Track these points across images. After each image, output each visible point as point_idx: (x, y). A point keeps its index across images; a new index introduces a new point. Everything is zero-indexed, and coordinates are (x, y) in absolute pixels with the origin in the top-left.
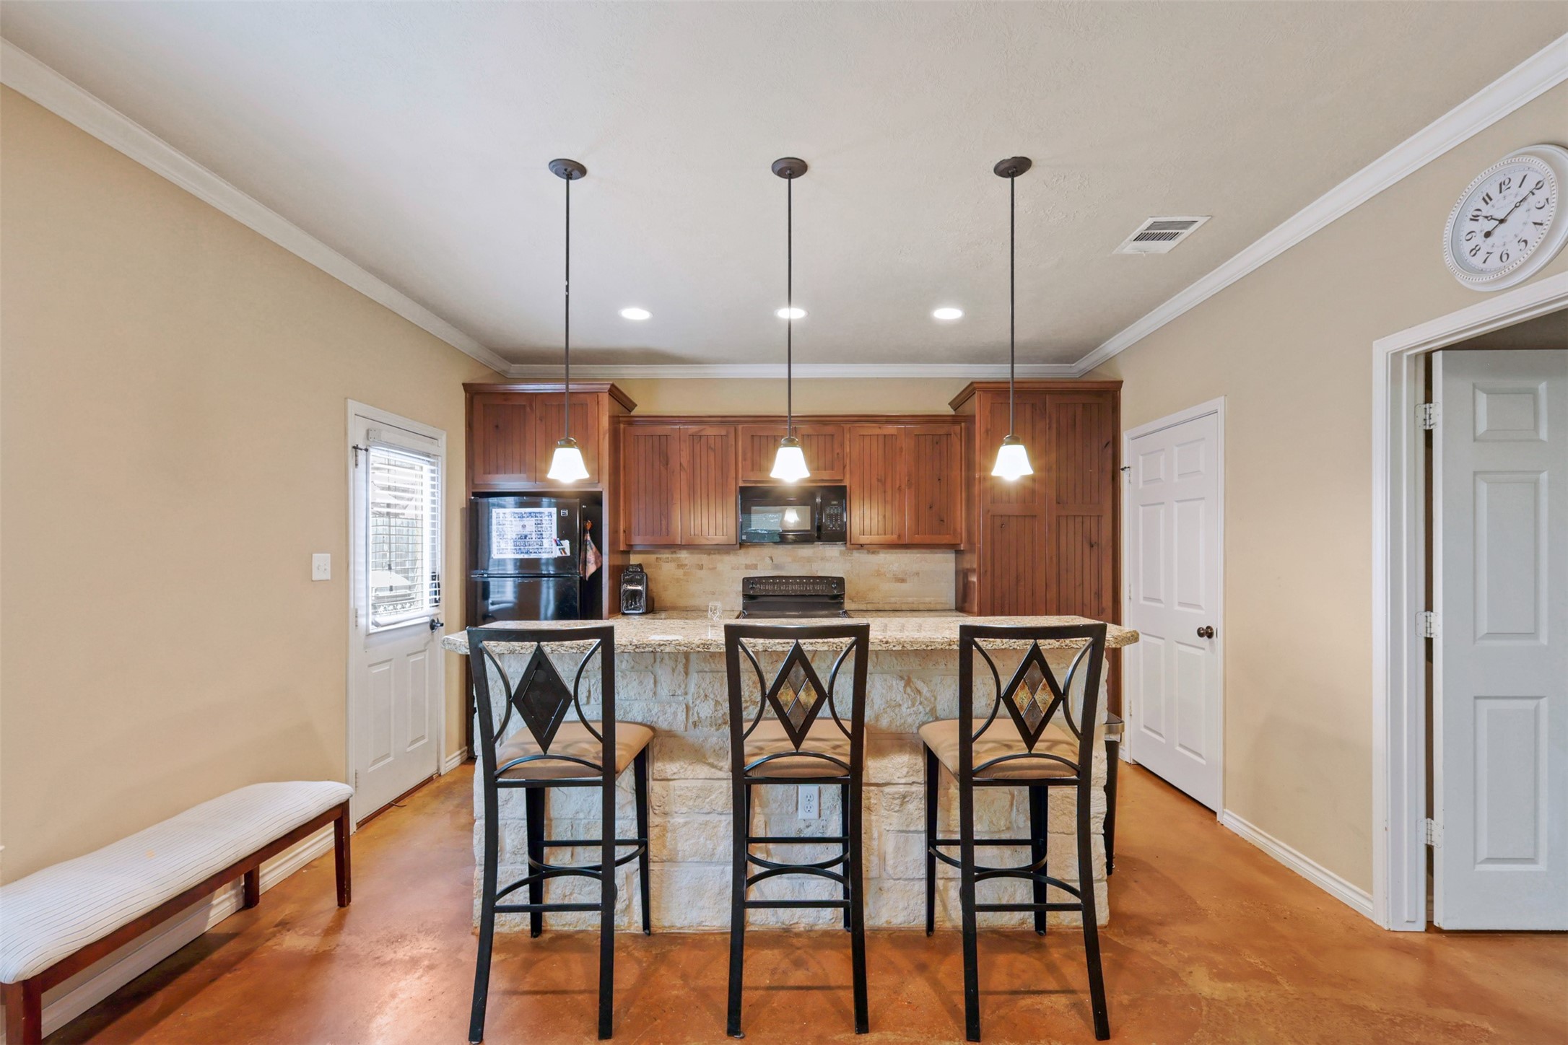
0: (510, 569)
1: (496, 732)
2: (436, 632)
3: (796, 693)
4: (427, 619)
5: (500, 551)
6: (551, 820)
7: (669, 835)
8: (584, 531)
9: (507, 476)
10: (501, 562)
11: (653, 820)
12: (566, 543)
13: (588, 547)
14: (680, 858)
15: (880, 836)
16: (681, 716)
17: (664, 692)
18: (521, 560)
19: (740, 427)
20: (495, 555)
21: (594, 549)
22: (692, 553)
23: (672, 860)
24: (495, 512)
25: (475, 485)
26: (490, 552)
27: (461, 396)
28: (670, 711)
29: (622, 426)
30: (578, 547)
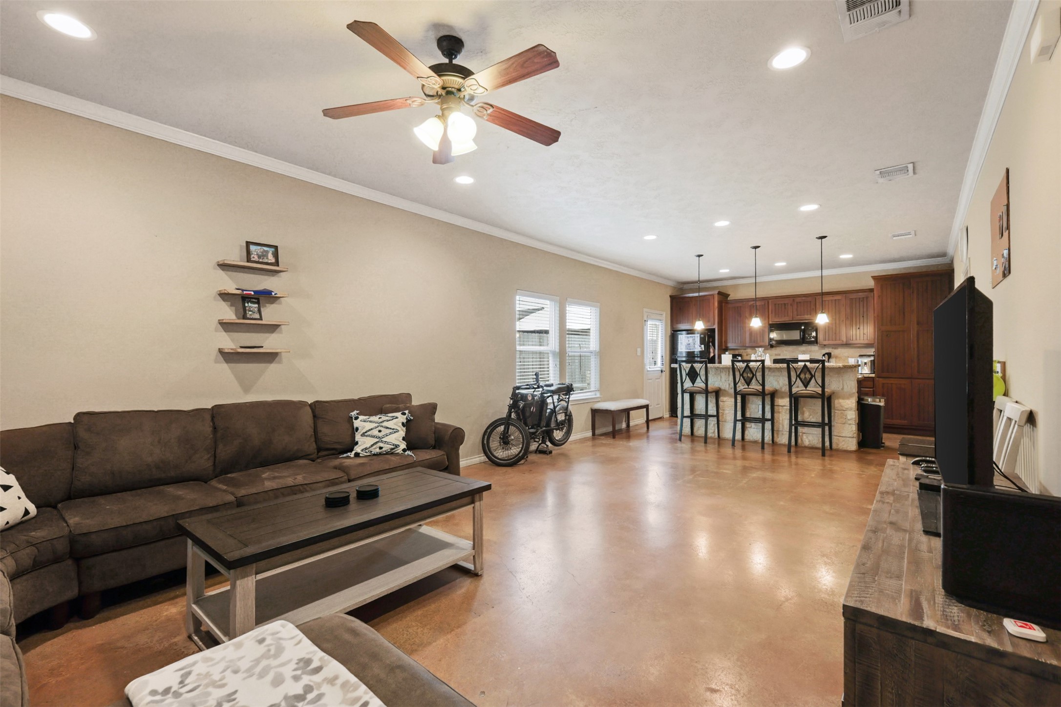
0: (684, 355)
1: (683, 382)
2: (662, 373)
3: (747, 374)
4: (660, 369)
5: (681, 349)
7: (724, 415)
8: (709, 342)
9: (684, 324)
10: (681, 353)
11: (720, 411)
12: (703, 346)
14: (727, 421)
15: (782, 420)
16: (728, 386)
17: (723, 379)
18: (688, 352)
19: (771, 301)
21: (712, 346)
22: (752, 350)
23: (725, 422)
24: (680, 336)
25: (673, 328)
26: (677, 350)
27: (669, 299)
28: (725, 384)
29: (723, 304)
30: (707, 348)
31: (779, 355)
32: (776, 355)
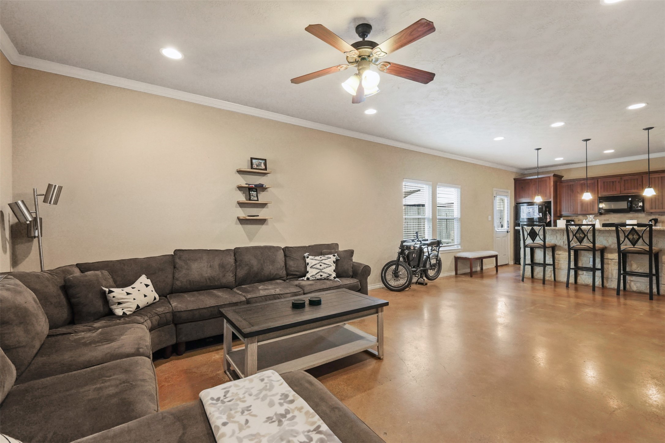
0: (526, 220)
1: (525, 239)
2: (508, 233)
3: (580, 235)
4: (506, 230)
5: (523, 216)
6: (535, 259)
7: (560, 265)
8: (546, 211)
9: (525, 199)
10: (523, 219)
11: (556, 261)
12: (541, 214)
13: (547, 215)
14: (562, 268)
15: (612, 270)
16: (562, 243)
17: (558, 238)
18: (528, 218)
19: (599, 179)
20: (522, 217)
21: (549, 215)
22: (583, 216)
23: (560, 269)
24: (522, 207)
25: (516, 201)
26: (520, 217)
27: (513, 181)
28: (560, 242)
29: (558, 183)
30: (545, 215)
31: (608, 220)
32: (605, 220)
